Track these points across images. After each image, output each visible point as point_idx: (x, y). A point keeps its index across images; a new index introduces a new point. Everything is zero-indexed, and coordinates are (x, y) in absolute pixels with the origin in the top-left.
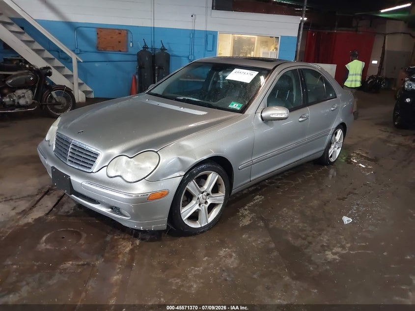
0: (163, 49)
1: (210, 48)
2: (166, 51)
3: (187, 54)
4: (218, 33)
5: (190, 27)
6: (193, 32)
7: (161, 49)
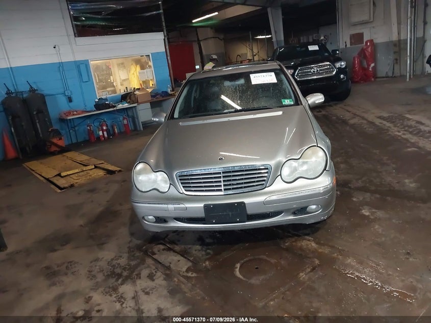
0: (32, 90)
1: (85, 78)
2: (36, 92)
3: (62, 91)
4: (89, 61)
5: (55, 60)
6: (61, 65)
7: (30, 91)
